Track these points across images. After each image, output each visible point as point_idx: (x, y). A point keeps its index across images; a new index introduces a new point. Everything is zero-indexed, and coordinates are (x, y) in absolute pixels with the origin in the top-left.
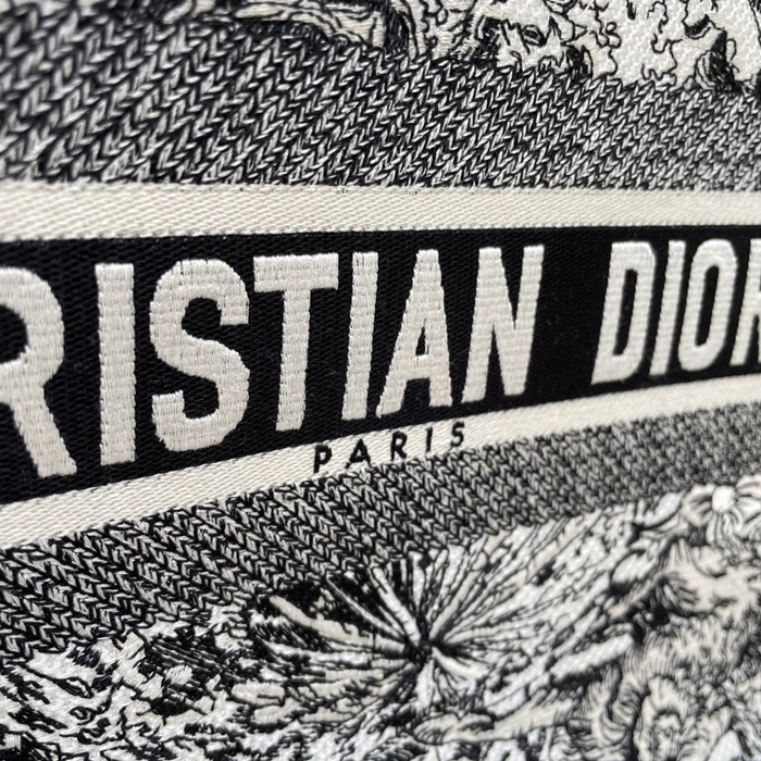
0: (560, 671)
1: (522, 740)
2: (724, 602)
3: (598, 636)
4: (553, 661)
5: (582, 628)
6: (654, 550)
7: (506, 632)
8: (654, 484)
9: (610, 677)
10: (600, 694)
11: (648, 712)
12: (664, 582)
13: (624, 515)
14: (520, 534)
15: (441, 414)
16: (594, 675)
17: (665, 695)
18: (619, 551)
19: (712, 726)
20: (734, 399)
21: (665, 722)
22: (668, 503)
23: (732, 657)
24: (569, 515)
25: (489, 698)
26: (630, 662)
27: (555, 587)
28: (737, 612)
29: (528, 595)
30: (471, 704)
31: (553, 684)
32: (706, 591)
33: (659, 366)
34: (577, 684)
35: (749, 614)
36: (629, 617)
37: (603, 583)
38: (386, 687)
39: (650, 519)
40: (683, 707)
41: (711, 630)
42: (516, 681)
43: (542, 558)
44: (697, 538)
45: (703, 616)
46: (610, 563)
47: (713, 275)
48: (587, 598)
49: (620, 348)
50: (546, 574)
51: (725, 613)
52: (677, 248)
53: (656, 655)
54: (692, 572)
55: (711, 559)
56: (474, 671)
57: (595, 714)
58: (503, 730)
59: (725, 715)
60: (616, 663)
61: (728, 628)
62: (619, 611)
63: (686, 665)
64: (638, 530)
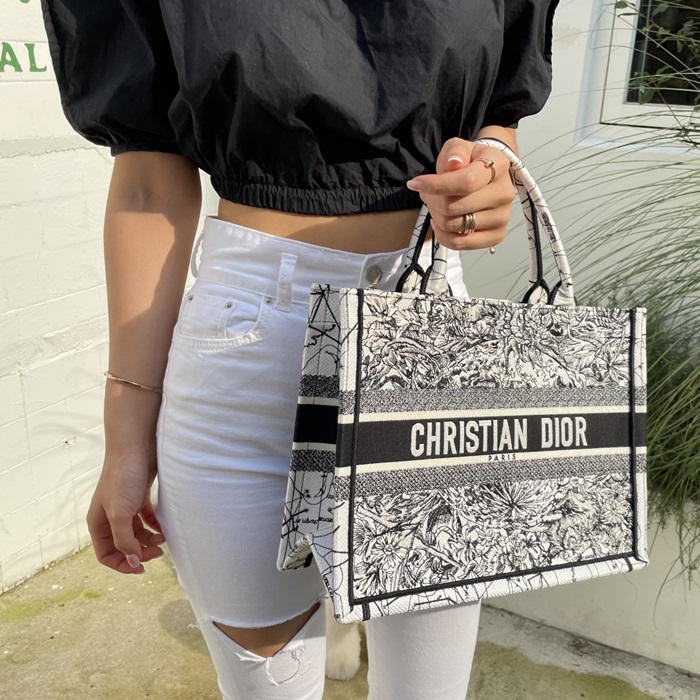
0: (545, 519)
1: (535, 533)
2: (586, 510)
3: (553, 512)
4: (542, 516)
5: (549, 508)
6: (565, 492)
7: (530, 505)
8: (562, 474)
9: (557, 524)
10: (555, 528)
11: (567, 536)
12: (568, 501)
13: (555, 481)
14: (531, 482)
15: (510, 452)
16: (552, 523)
17: (571, 532)
18: (555, 490)
19: (585, 544)
20: (579, 455)
21: (572, 539)
22: (566, 480)
23: (591, 527)
24: (542, 479)
25: (528, 521)
26: (562, 521)
27: (541, 497)
28: (591, 513)
29: (534, 497)
30: (524, 521)
31: (542, 522)
32: (581, 507)
33: (557, 445)
34: (549, 523)
35: (594, 515)
36: (561, 508)
37: (552, 498)
38: (506, 512)
39: (562, 484)
40: (577, 537)
41: (584, 517)
42: (534, 519)
43: (537, 489)
44: (575, 490)
45: (582, 513)
46: (553, 493)
47: (567, 425)
48: (549, 501)
49: (547, 440)
50: (538, 493)
51: (587, 514)
52: (557, 419)
53: (568, 521)
54: (575, 499)
55: (580, 497)
56: (525, 514)
57: (554, 532)
58: (531, 530)
59: (589, 543)
60: (558, 520)
61: (588, 518)
62: (558, 506)
63: (577, 526)
64: (559, 486)
